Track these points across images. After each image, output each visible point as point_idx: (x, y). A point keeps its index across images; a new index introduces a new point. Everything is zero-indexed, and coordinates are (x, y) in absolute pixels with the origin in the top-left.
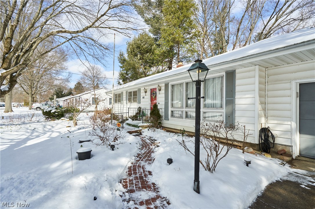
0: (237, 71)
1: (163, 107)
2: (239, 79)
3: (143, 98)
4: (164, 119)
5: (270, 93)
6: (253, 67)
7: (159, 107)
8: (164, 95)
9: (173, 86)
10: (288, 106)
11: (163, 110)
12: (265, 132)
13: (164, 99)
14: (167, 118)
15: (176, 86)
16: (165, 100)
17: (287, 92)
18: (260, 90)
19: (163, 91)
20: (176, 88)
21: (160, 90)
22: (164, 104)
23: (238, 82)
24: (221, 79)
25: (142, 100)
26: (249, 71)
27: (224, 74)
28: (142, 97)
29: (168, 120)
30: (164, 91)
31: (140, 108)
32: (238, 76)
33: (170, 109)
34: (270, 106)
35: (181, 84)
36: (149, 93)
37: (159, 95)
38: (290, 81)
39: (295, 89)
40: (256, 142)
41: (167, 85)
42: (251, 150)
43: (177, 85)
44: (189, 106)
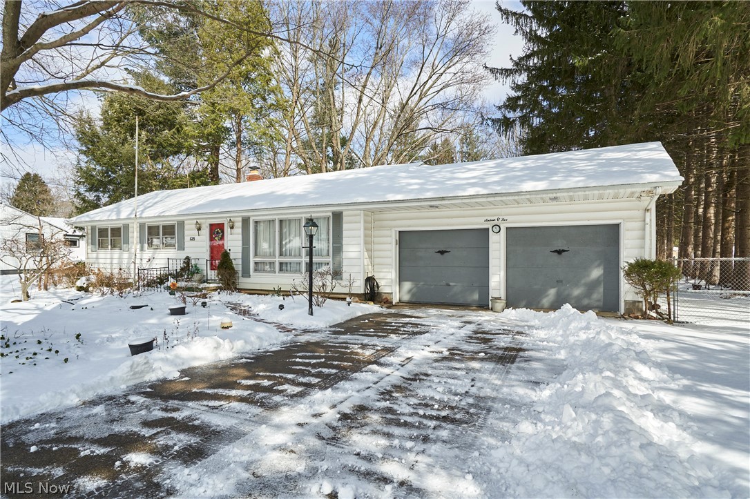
0: (344, 213)
1: (240, 256)
2: (346, 223)
3: (192, 239)
4: (240, 275)
5: (376, 240)
6: (359, 212)
7: (232, 256)
8: (240, 237)
9: (256, 222)
10: (388, 254)
11: (240, 262)
12: (370, 281)
13: (240, 243)
14: (246, 273)
15: (262, 224)
16: (243, 244)
17: (388, 239)
18: (365, 236)
19: (238, 230)
20: (261, 227)
21: (232, 228)
22: (241, 251)
23: (345, 226)
24: (327, 220)
25: (188, 243)
26: (355, 215)
27: (331, 214)
28: (187, 239)
29: (249, 276)
30: (241, 230)
31: (188, 258)
32: (345, 219)
33: (252, 260)
34: (376, 254)
35: (271, 222)
36: (206, 231)
37: (230, 236)
38: (391, 227)
39: (394, 237)
40: (362, 291)
41: (245, 221)
42: (357, 299)
43: (264, 221)
44: (284, 253)
